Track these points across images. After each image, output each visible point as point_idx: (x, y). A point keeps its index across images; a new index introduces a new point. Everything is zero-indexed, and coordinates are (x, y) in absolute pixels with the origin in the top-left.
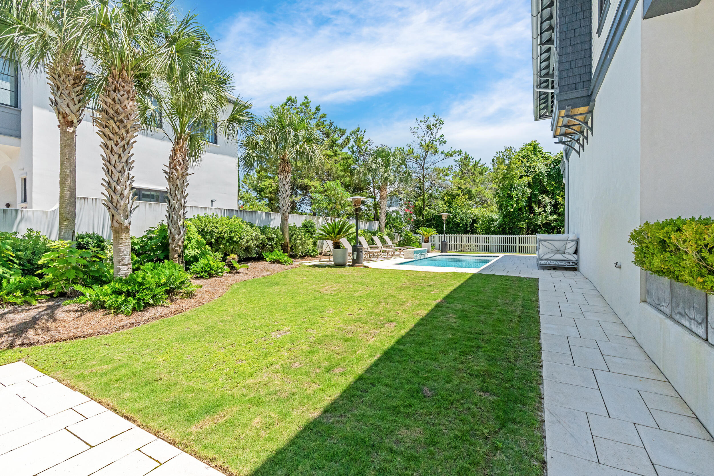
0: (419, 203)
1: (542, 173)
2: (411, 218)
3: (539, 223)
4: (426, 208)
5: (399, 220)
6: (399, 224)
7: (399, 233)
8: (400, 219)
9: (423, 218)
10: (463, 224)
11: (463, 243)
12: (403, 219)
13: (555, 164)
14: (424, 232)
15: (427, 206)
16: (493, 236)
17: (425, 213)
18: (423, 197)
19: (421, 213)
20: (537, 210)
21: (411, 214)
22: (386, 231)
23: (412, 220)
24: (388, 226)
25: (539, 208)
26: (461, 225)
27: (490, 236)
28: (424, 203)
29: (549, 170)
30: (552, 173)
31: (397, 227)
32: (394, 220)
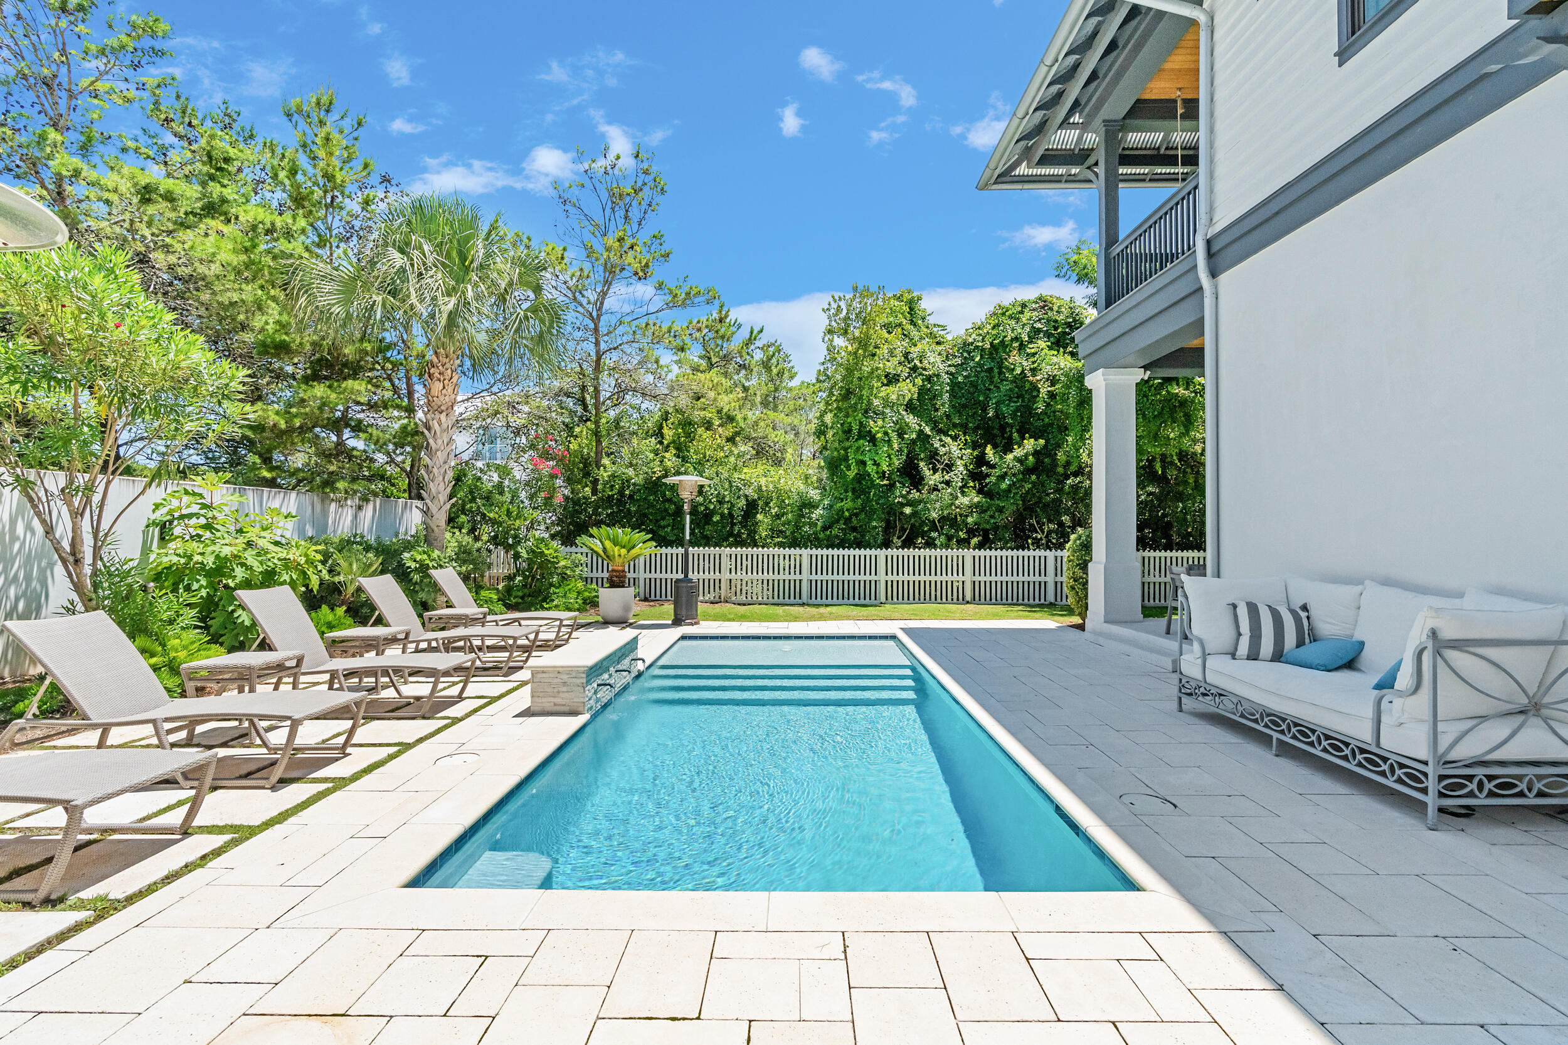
0: (582, 441)
1: (938, 376)
2: (553, 490)
3: (934, 515)
4: (606, 461)
5: (507, 497)
6: (509, 513)
7: (508, 548)
8: (515, 496)
9: (594, 492)
10: (722, 515)
11: (725, 576)
12: (523, 495)
13: (965, 354)
14: (608, 544)
15: (608, 455)
16: (814, 552)
17: (604, 475)
18: (597, 423)
19: (587, 474)
20: (932, 478)
21: (553, 476)
22: (453, 540)
23: (558, 499)
24: (463, 518)
25: (935, 470)
26: (716, 518)
27: (805, 553)
28: (599, 442)
29: (953, 370)
30: (960, 379)
31: (500, 524)
32: (488, 498)
